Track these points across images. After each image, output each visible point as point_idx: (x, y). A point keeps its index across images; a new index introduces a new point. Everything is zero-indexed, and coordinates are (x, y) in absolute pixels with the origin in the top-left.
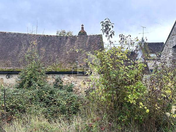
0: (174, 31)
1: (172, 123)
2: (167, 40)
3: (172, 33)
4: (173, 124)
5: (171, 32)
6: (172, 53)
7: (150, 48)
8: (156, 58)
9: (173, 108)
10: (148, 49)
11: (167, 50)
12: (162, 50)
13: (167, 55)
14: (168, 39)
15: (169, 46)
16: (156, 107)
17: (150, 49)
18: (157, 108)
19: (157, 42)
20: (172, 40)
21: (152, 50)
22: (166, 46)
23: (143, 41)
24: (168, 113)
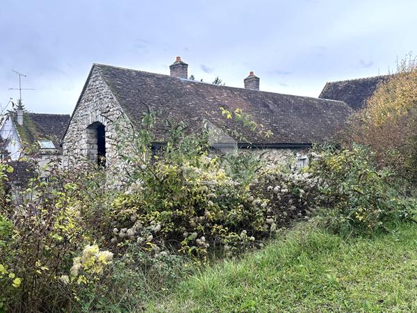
0: (88, 92)
1: (76, 297)
2: (75, 110)
3: (85, 96)
4: (78, 299)
5: (83, 92)
6: (86, 140)
7: (38, 127)
8: (53, 151)
9: (75, 263)
10: (33, 129)
11: (75, 133)
12: (66, 132)
13: (76, 144)
14: (76, 108)
15: (79, 123)
16: (38, 269)
17: (38, 129)
18: (39, 272)
19: (54, 113)
20: (86, 111)
21: (42, 131)
22: (73, 124)
23: (20, 107)
24: (65, 276)
